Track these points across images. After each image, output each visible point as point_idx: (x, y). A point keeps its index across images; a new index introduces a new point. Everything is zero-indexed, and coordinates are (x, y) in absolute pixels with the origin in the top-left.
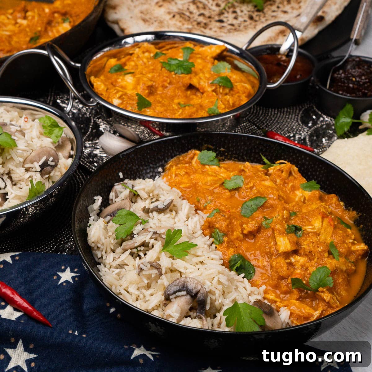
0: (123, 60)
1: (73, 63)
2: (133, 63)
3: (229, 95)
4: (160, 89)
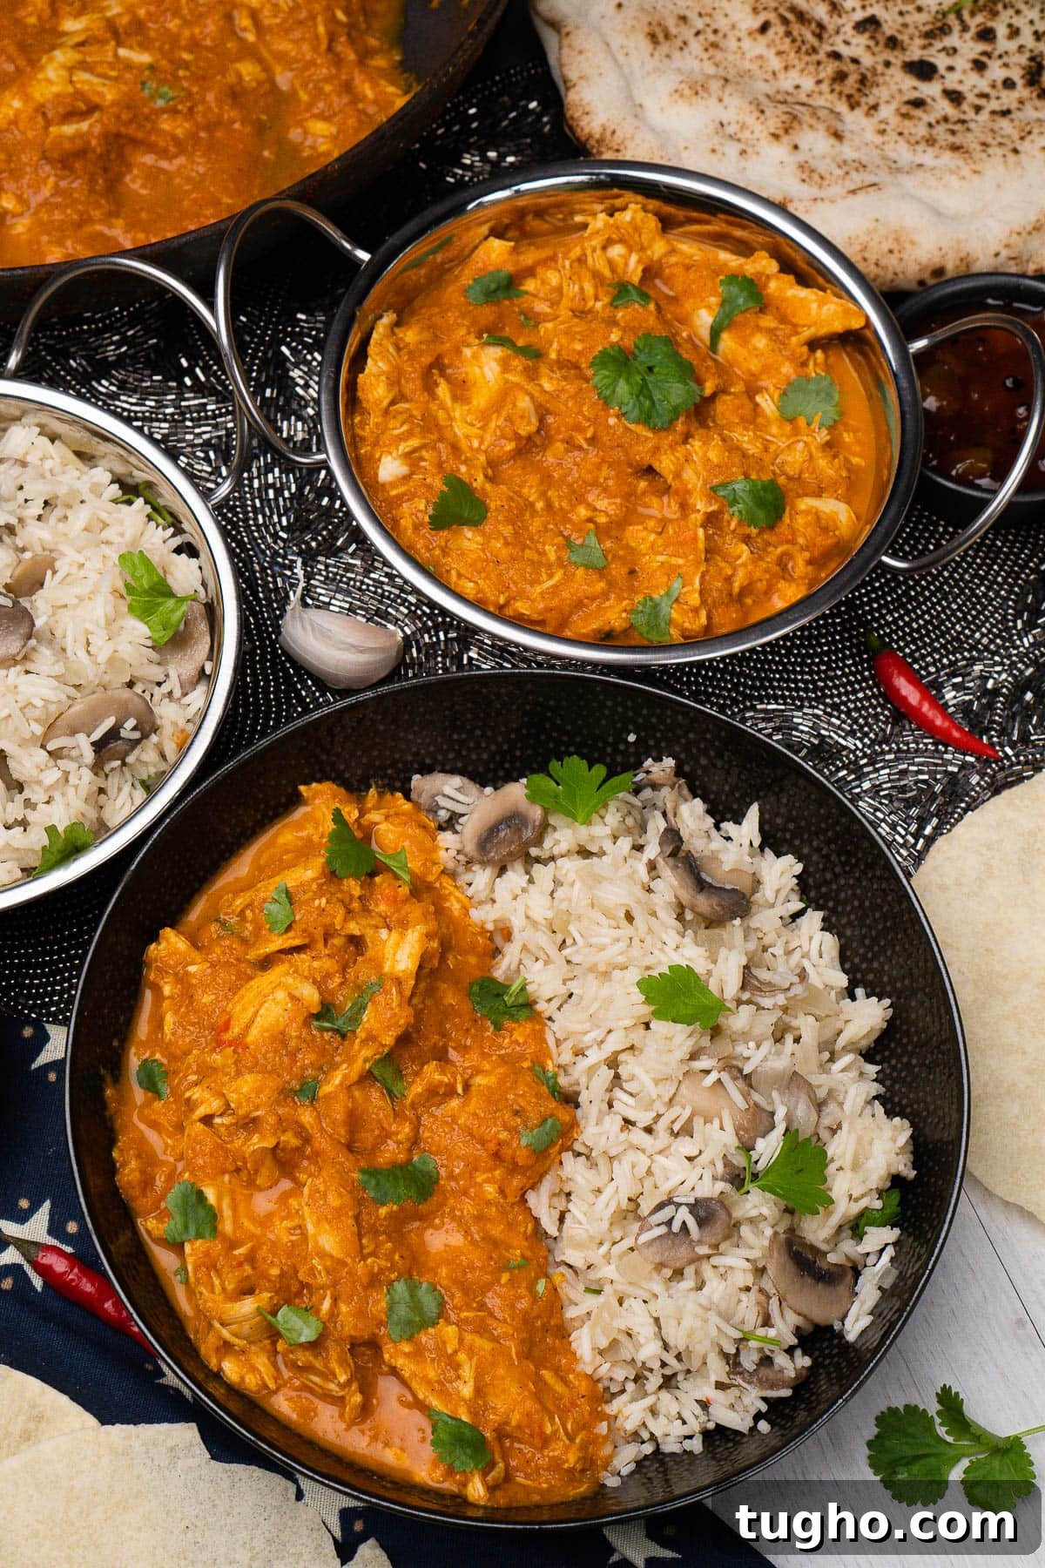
0: (529, 259)
1: (348, 246)
3: (752, 547)
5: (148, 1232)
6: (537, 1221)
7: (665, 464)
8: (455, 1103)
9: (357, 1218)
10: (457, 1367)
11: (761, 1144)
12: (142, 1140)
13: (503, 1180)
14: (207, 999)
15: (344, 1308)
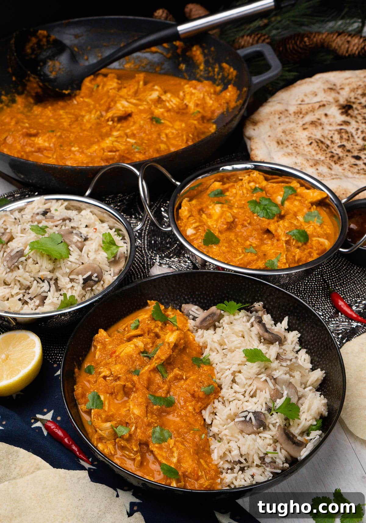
0: (227, 186)
1: (174, 181)
2: (234, 191)
3: (300, 250)
4: (240, 226)
5: (82, 410)
6: (205, 420)
7: (272, 228)
8: (182, 382)
9: (147, 407)
10: (173, 452)
11: (278, 400)
12: (85, 385)
13: (194, 405)
14: (110, 347)
15: (138, 430)
